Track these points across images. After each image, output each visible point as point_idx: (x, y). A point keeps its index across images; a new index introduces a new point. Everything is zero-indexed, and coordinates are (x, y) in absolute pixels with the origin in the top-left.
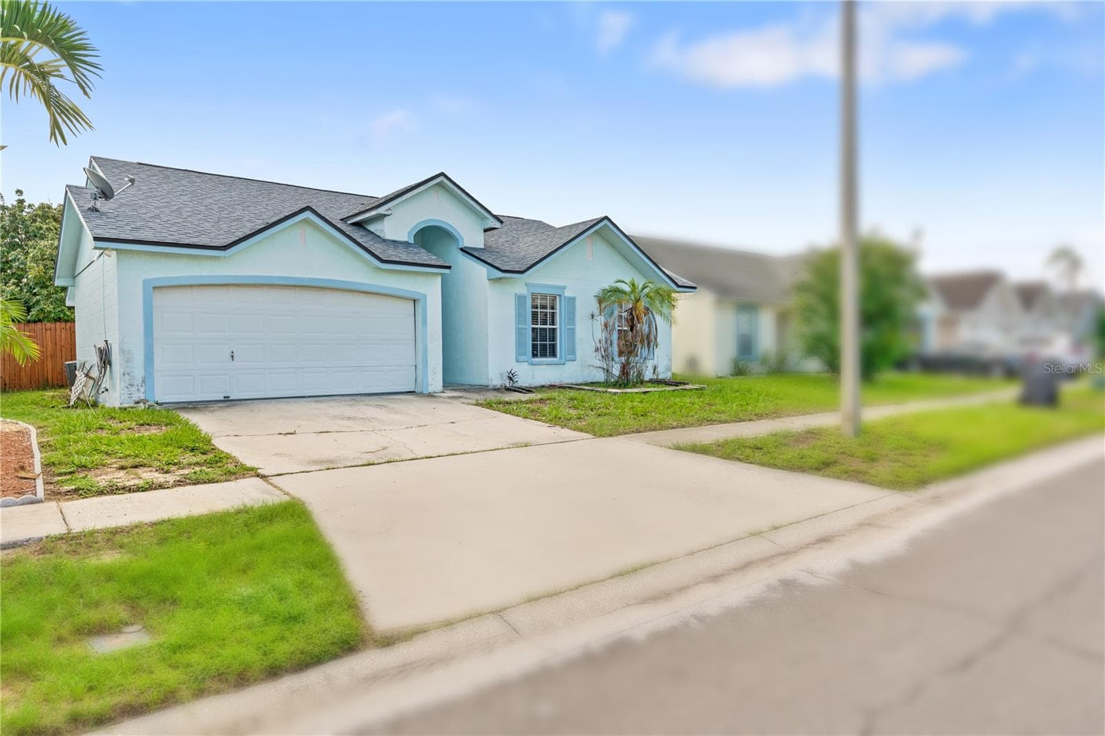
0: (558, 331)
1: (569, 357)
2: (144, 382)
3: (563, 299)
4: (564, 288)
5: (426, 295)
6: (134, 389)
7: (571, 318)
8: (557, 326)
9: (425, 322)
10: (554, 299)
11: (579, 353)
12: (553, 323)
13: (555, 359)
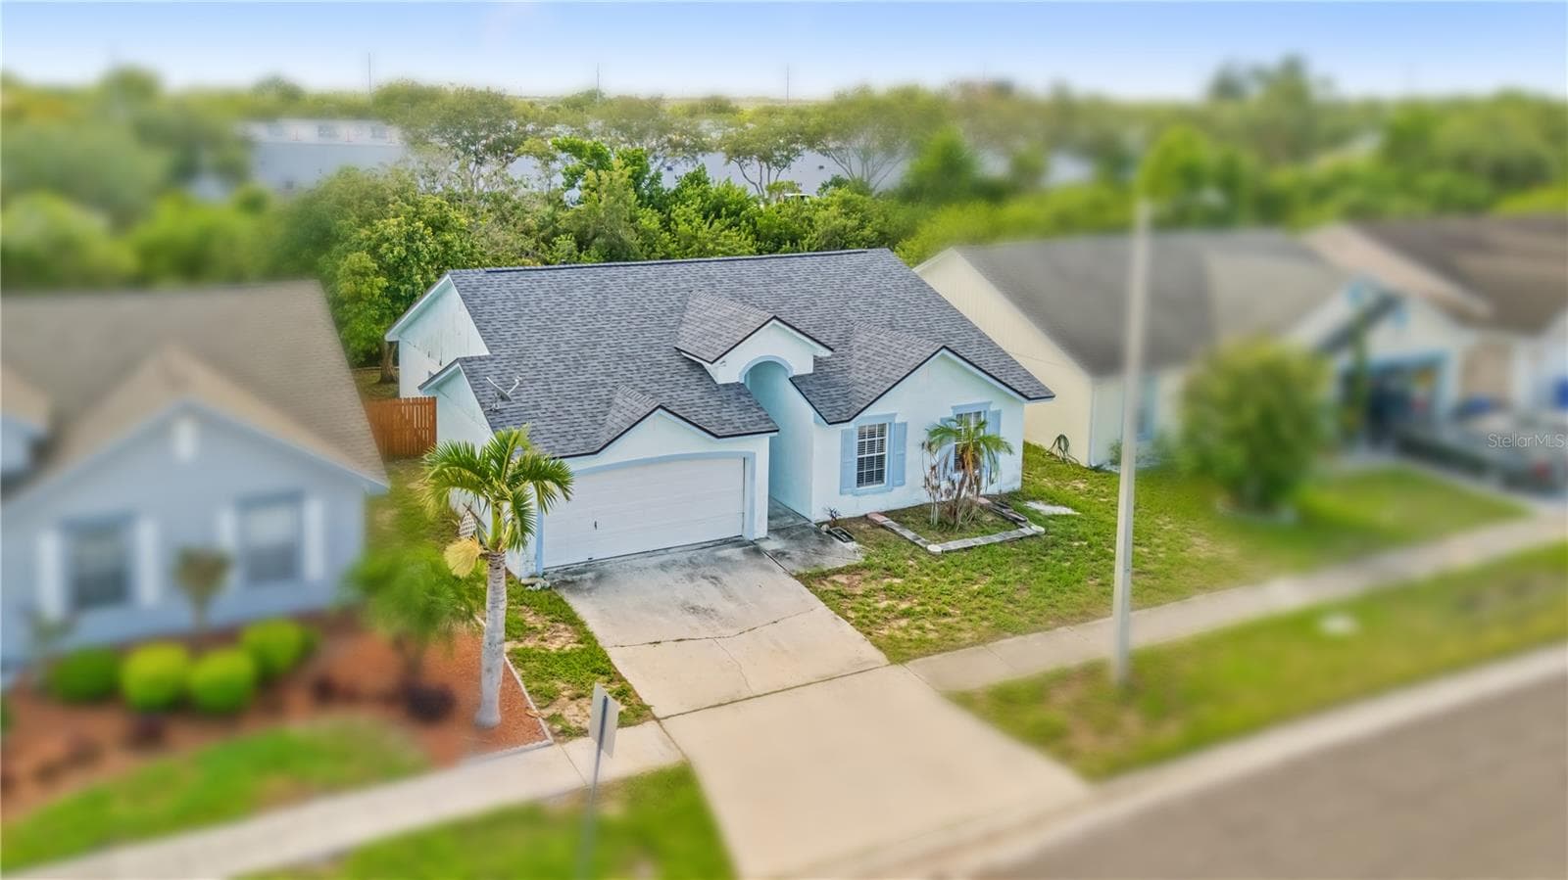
0: (886, 458)
1: (897, 482)
2: (536, 558)
3: (893, 426)
4: (895, 414)
5: (755, 454)
6: (529, 564)
7: (902, 443)
8: (886, 453)
9: (753, 477)
10: (882, 427)
11: (908, 477)
12: (881, 449)
13: (882, 485)
